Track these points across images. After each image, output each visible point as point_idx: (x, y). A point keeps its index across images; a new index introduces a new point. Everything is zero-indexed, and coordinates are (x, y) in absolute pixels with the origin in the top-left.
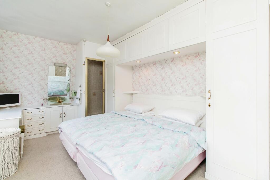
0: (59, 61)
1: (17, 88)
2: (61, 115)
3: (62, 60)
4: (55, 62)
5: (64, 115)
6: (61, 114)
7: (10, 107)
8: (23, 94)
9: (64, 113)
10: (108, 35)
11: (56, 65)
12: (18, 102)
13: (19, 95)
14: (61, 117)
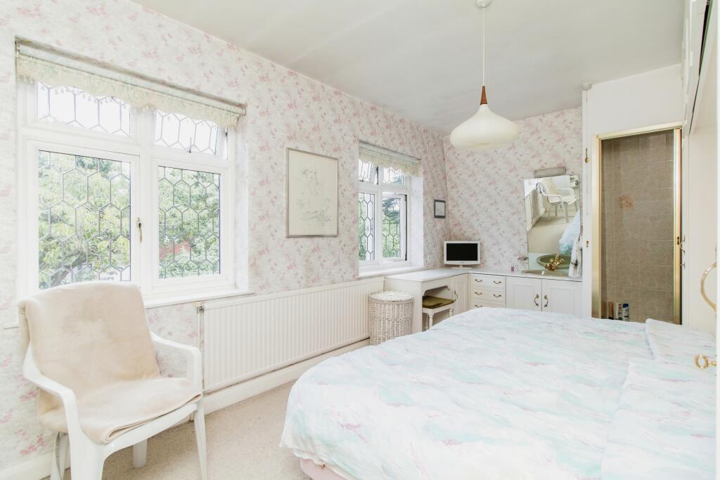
0: (546, 164)
1: (475, 231)
2: (538, 301)
3: (553, 160)
4: (537, 167)
5: (545, 302)
6: (538, 297)
7: (464, 266)
8: (485, 244)
9: (546, 298)
10: (484, 87)
11: (538, 174)
12: (476, 259)
13: (476, 245)
14: (537, 305)
